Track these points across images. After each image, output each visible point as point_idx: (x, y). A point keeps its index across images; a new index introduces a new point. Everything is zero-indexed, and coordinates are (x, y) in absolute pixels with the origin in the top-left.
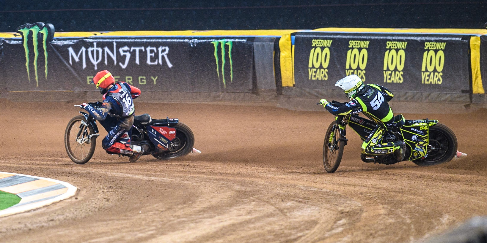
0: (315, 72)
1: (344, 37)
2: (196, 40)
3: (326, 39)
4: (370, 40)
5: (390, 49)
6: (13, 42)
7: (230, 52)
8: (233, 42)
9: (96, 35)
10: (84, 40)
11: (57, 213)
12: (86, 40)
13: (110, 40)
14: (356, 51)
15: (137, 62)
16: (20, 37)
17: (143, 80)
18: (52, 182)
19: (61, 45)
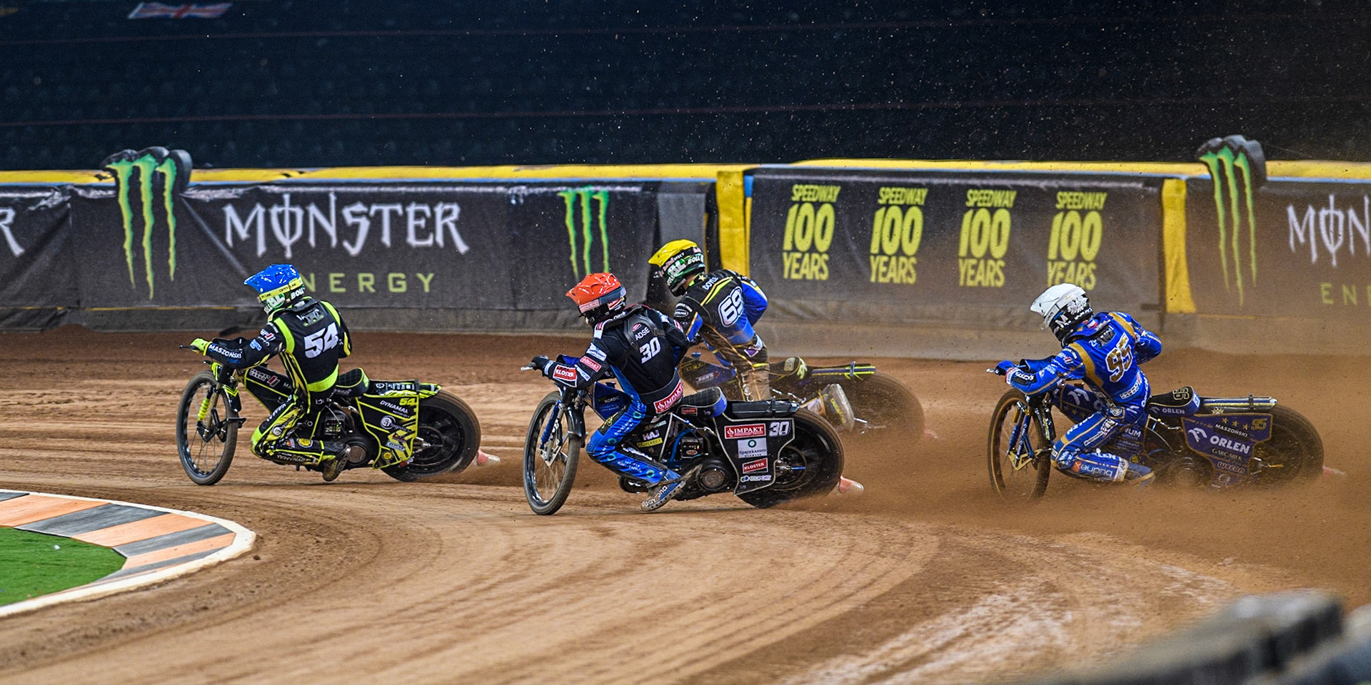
0: (799, 261)
1: (868, 179)
2: (523, 188)
3: (827, 183)
4: (929, 186)
5: (976, 208)
6: (93, 194)
7: (602, 217)
8: (611, 194)
9: (287, 175)
10: (262, 188)
11: (214, 592)
12: (266, 187)
13: (322, 189)
14: (895, 212)
15: (386, 239)
16: (110, 181)
17: (399, 283)
18: (196, 519)
19: (208, 201)
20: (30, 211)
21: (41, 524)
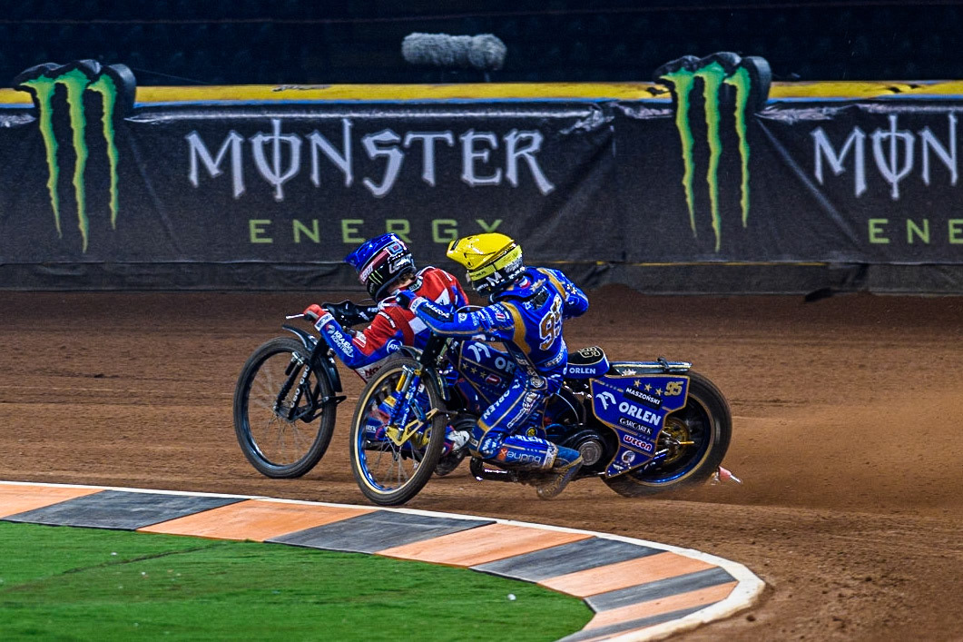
6: (644, 114)
9: (896, 90)
10: (861, 106)
12: (867, 106)
13: (939, 109)
18: (697, 561)
19: (791, 123)
20: (563, 135)
21: (503, 563)
